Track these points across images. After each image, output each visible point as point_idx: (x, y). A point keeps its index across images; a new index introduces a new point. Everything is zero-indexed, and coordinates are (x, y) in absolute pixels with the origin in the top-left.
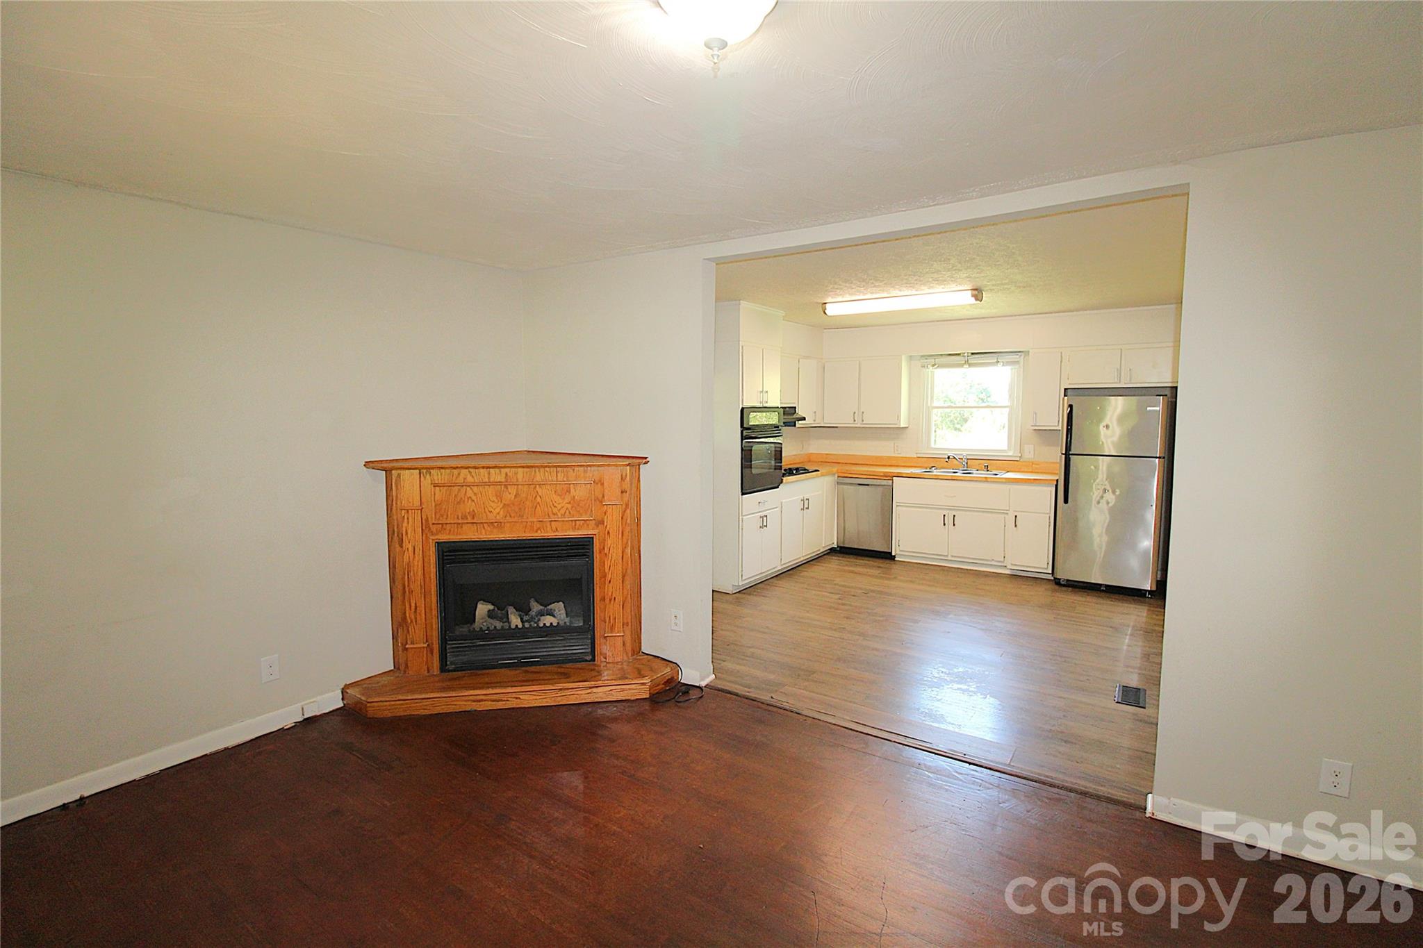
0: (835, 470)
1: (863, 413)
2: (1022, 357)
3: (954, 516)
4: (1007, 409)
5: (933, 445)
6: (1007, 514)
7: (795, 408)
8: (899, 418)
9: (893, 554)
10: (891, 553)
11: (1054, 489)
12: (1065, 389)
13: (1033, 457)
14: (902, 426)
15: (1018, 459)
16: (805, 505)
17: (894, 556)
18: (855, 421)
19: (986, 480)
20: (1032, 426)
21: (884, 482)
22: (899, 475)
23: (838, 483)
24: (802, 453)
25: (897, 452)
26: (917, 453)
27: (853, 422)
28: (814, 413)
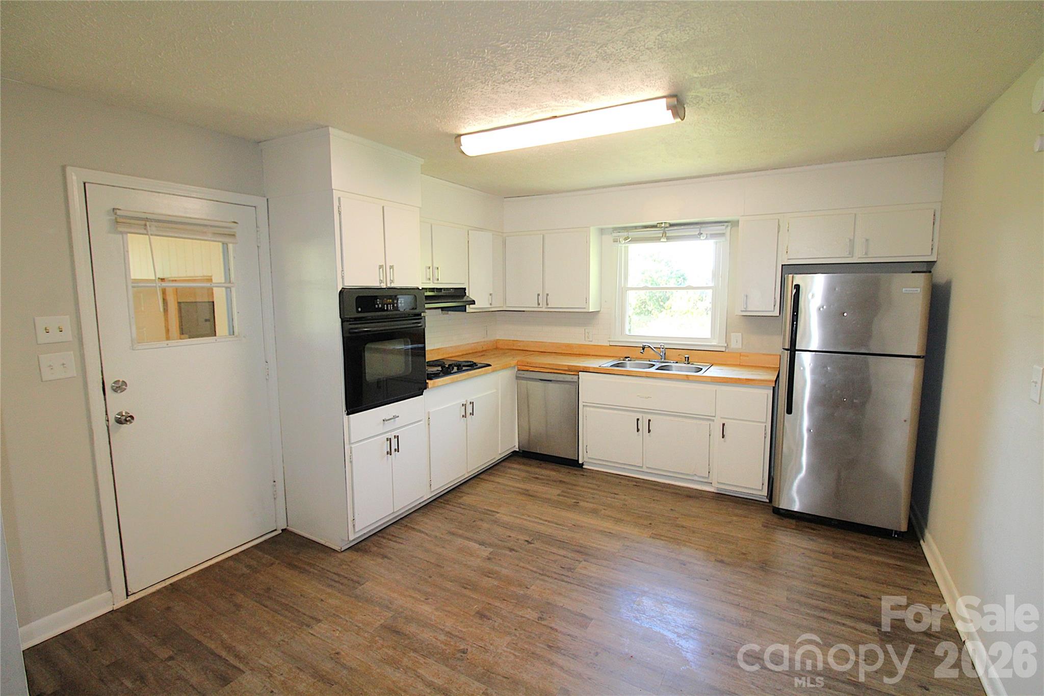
0: (513, 362)
1: (548, 295)
2: (729, 228)
3: (649, 421)
4: (710, 292)
5: (627, 333)
6: (713, 420)
7: (465, 289)
8: (587, 300)
9: (580, 462)
10: (578, 461)
11: (772, 391)
12: (782, 265)
13: (741, 347)
14: (590, 311)
15: (724, 350)
16: (468, 410)
17: (582, 464)
18: (539, 304)
19: (687, 378)
20: (742, 311)
21: (568, 378)
22: (586, 370)
23: (517, 378)
24: (486, 339)
25: (589, 340)
26: (610, 341)
27: (537, 306)
28: (491, 294)
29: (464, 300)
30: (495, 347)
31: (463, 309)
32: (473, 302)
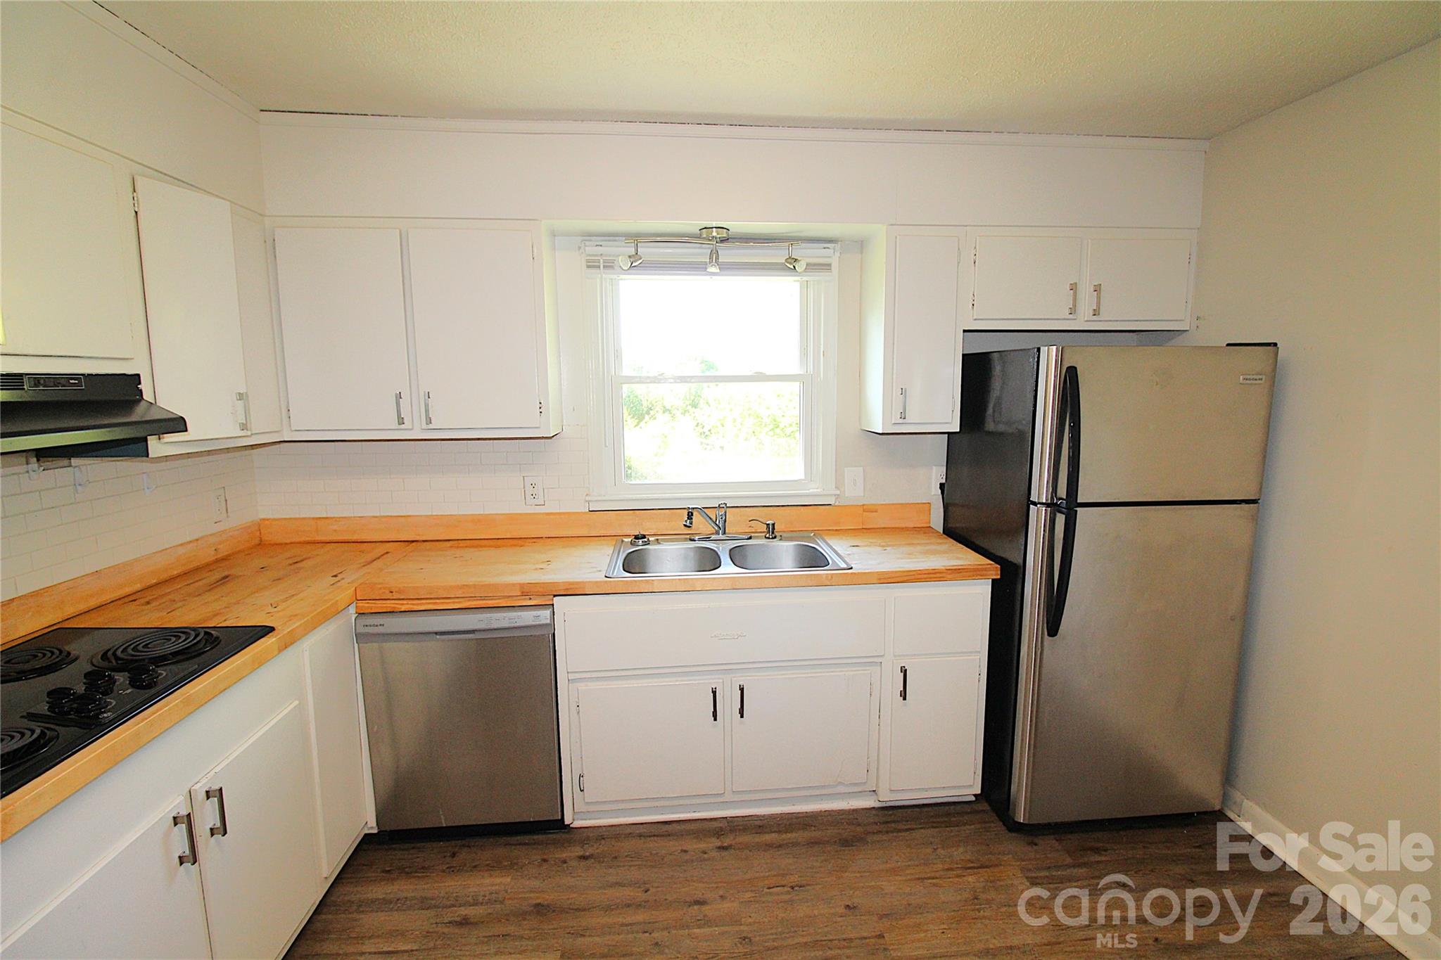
1: (427, 396)
3: (742, 689)
6: (880, 663)
9: (568, 821)
10: (561, 818)
12: (965, 331)
13: (862, 494)
15: (833, 502)
16: (202, 826)
18: (401, 422)
22: (571, 591)
23: (361, 637)
24: (225, 525)
25: (536, 501)
26: (589, 502)
27: (395, 425)
28: (241, 396)
29: (134, 418)
30: (257, 541)
31: (134, 447)
32: (178, 424)
